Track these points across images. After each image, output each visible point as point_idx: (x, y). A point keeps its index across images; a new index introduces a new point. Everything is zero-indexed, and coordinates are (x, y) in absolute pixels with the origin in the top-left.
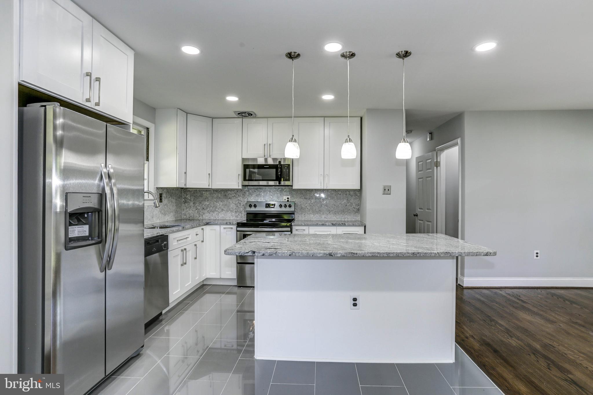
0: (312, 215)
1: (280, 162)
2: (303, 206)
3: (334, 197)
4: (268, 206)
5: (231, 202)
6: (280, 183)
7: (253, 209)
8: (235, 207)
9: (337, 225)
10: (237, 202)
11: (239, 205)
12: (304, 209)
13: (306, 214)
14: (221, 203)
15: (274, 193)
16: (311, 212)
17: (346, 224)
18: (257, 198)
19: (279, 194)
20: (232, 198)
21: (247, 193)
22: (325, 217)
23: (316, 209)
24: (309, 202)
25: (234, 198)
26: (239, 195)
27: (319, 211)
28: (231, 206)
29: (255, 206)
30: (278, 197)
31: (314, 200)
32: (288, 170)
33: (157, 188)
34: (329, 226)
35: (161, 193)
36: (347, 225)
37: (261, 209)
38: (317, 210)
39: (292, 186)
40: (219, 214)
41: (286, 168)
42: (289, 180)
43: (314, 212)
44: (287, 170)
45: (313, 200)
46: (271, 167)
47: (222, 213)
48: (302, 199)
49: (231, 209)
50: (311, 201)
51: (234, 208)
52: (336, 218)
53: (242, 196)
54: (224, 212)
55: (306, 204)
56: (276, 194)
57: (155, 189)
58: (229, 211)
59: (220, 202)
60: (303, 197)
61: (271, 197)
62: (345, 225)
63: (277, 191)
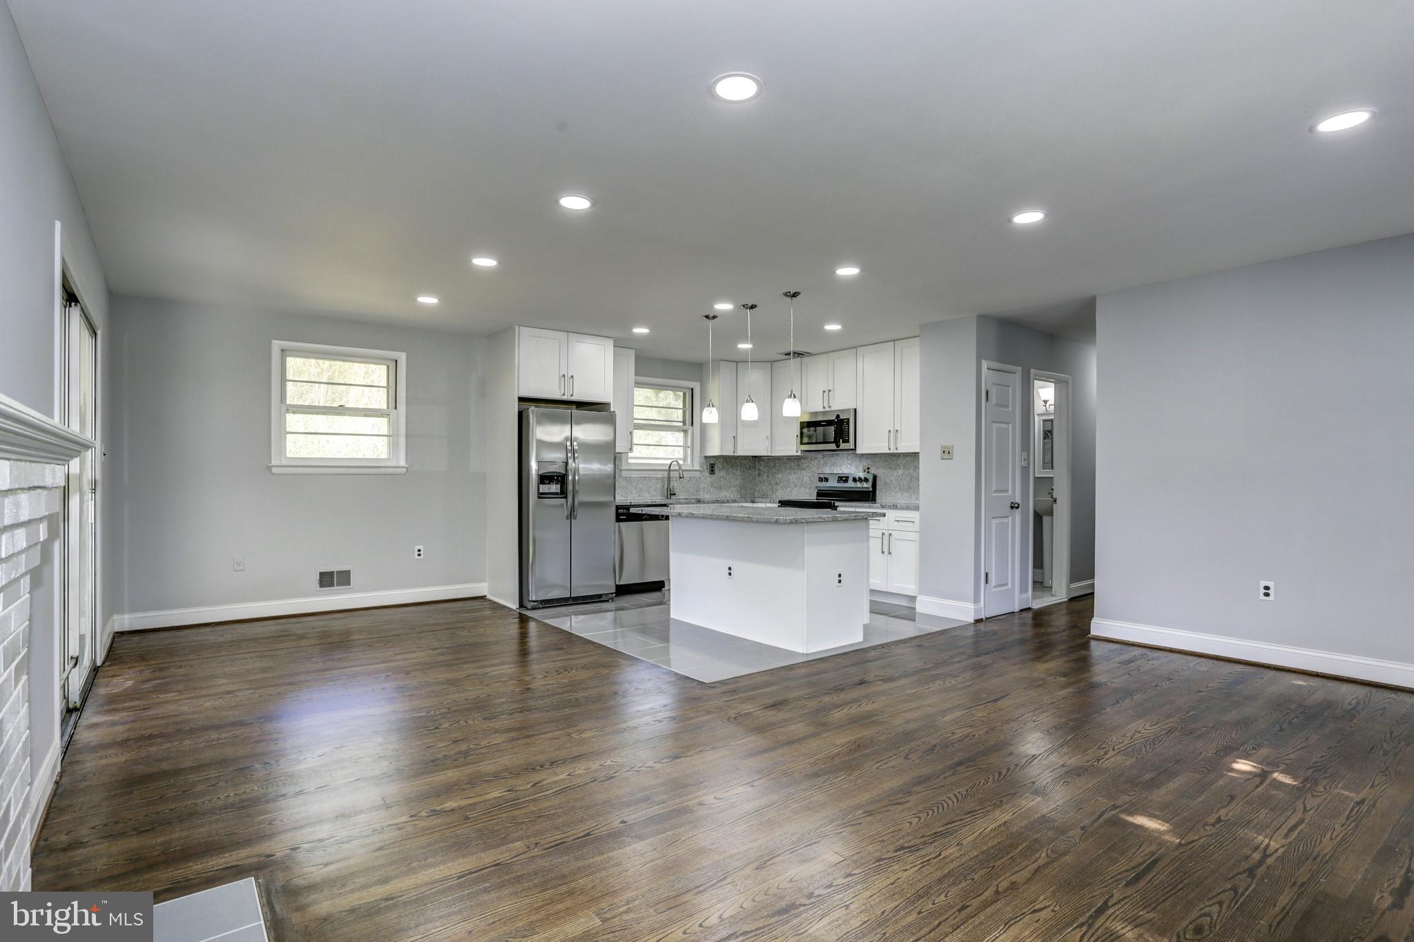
1: (838, 416)
2: (888, 481)
4: (842, 479)
6: (838, 446)
7: (824, 485)
10: (811, 474)
11: (813, 478)
12: (888, 484)
13: (892, 491)
14: (795, 476)
15: (852, 460)
18: (832, 468)
19: (858, 463)
21: (822, 461)
28: (805, 480)
29: (826, 480)
30: (856, 467)
33: (706, 457)
35: (712, 462)
37: (833, 484)
39: (855, 449)
41: (846, 423)
42: (847, 441)
44: (847, 426)
46: (830, 423)
49: (805, 485)
51: (808, 482)
53: (816, 465)
54: (797, 488)
55: (891, 477)
56: (854, 463)
57: (703, 458)
59: (793, 474)
60: (888, 467)
61: (849, 466)
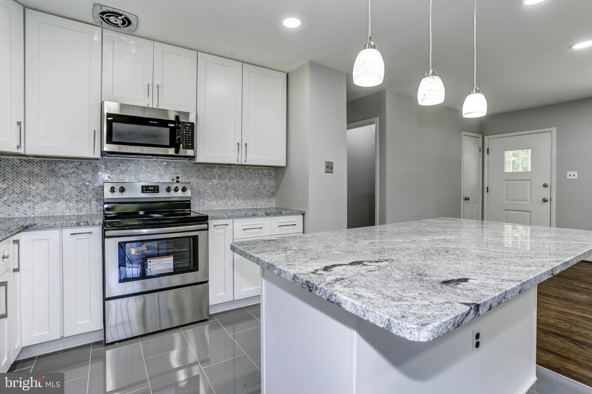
0: (214, 202)
1: (177, 118)
2: (201, 190)
3: (244, 177)
4: (148, 188)
5: (66, 183)
6: (177, 152)
7: (117, 195)
8: (75, 192)
9: (272, 214)
10: (80, 183)
11: (84, 188)
12: (202, 194)
13: (206, 202)
14: (42, 186)
15: (153, 168)
16: (212, 197)
17: (283, 212)
18: (121, 177)
19: (163, 172)
20: (69, 176)
21: (103, 167)
22: (232, 205)
23: (219, 194)
24: (210, 184)
25: (73, 175)
26: (84, 171)
27: (223, 196)
29: (123, 190)
30: (160, 175)
31: (218, 181)
32: (190, 131)
34: (262, 216)
36: (284, 214)
37: (133, 194)
38: (221, 195)
39: (194, 157)
40: (36, 207)
41: (187, 128)
42: (192, 147)
43: (217, 197)
44: (188, 131)
45: (215, 180)
46: (163, 123)
47: (44, 204)
48: (200, 178)
50: (212, 182)
51: (74, 194)
52: (246, 205)
53: (91, 172)
54: (48, 202)
55: (205, 186)
56: (157, 171)
58: (62, 200)
59: (37, 184)
60: (202, 176)
61: (149, 175)
62: (282, 214)
63: (159, 165)
